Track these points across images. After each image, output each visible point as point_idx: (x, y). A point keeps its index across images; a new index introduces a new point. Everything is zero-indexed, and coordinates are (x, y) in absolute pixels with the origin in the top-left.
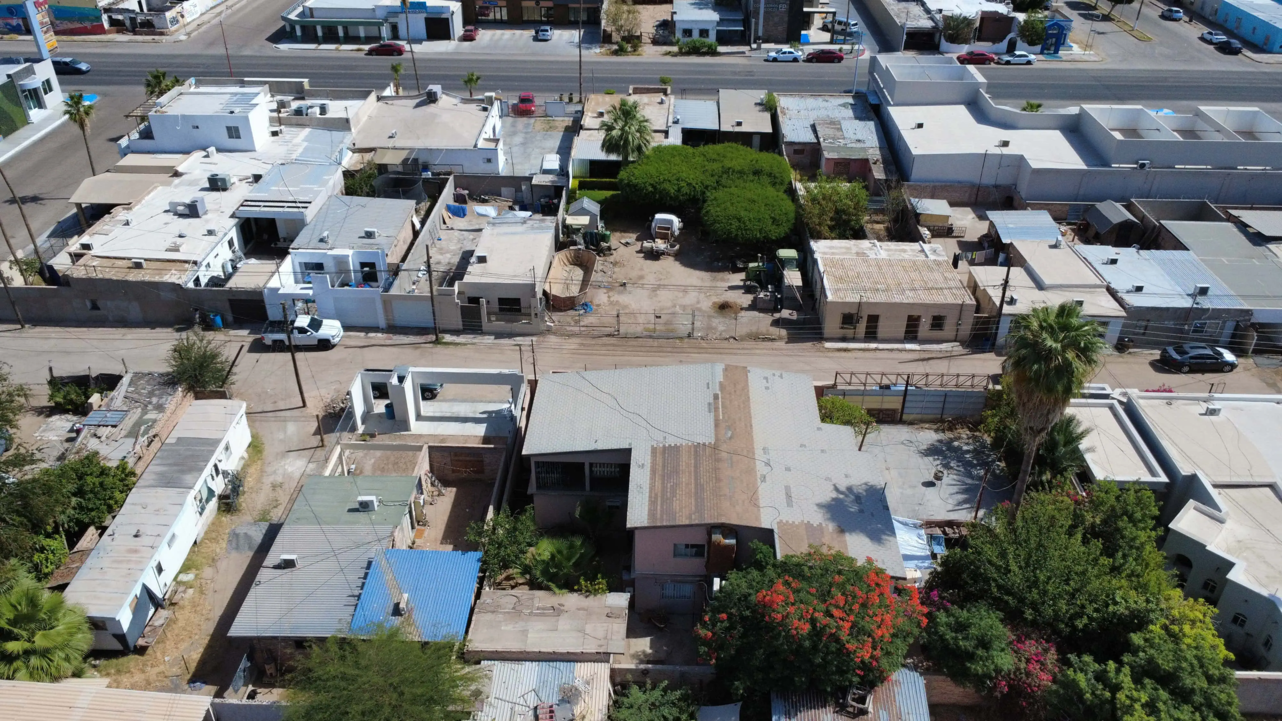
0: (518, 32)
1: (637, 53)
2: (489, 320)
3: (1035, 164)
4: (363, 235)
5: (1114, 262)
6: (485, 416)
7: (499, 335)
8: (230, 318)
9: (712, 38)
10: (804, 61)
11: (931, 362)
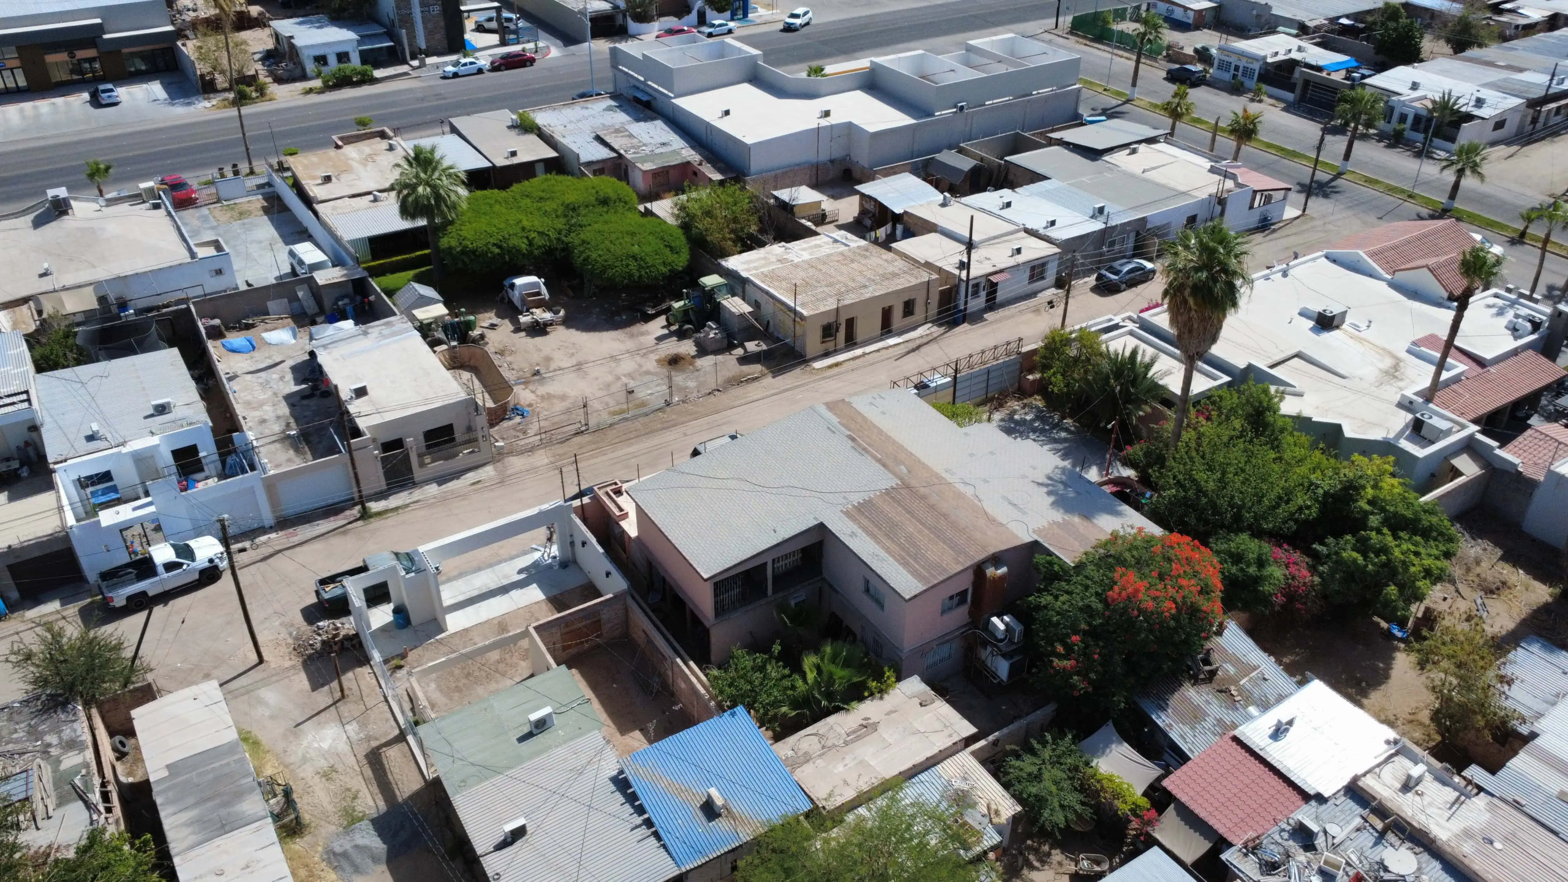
0: (59, 101)
1: (267, 98)
2: (422, 465)
3: (872, 129)
4: (151, 411)
5: (1008, 205)
6: (523, 576)
7: (442, 480)
8: (14, 595)
9: (355, 61)
10: (489, 71)
11: (923, 350)
